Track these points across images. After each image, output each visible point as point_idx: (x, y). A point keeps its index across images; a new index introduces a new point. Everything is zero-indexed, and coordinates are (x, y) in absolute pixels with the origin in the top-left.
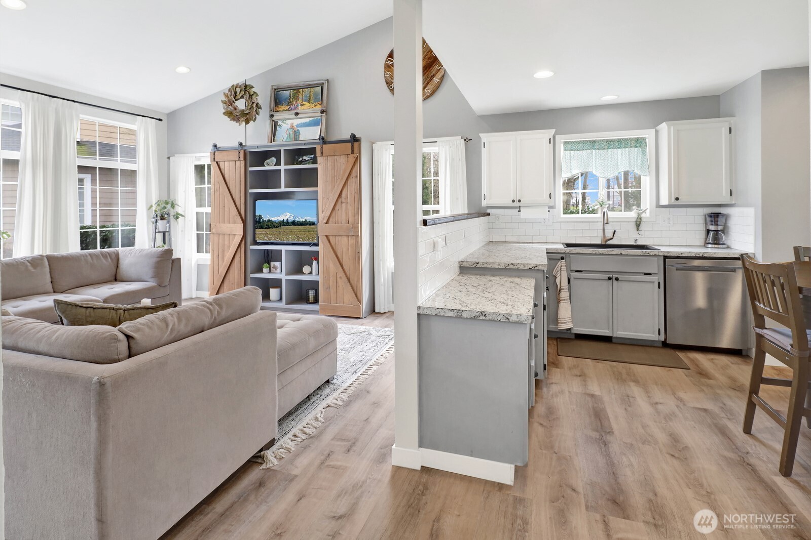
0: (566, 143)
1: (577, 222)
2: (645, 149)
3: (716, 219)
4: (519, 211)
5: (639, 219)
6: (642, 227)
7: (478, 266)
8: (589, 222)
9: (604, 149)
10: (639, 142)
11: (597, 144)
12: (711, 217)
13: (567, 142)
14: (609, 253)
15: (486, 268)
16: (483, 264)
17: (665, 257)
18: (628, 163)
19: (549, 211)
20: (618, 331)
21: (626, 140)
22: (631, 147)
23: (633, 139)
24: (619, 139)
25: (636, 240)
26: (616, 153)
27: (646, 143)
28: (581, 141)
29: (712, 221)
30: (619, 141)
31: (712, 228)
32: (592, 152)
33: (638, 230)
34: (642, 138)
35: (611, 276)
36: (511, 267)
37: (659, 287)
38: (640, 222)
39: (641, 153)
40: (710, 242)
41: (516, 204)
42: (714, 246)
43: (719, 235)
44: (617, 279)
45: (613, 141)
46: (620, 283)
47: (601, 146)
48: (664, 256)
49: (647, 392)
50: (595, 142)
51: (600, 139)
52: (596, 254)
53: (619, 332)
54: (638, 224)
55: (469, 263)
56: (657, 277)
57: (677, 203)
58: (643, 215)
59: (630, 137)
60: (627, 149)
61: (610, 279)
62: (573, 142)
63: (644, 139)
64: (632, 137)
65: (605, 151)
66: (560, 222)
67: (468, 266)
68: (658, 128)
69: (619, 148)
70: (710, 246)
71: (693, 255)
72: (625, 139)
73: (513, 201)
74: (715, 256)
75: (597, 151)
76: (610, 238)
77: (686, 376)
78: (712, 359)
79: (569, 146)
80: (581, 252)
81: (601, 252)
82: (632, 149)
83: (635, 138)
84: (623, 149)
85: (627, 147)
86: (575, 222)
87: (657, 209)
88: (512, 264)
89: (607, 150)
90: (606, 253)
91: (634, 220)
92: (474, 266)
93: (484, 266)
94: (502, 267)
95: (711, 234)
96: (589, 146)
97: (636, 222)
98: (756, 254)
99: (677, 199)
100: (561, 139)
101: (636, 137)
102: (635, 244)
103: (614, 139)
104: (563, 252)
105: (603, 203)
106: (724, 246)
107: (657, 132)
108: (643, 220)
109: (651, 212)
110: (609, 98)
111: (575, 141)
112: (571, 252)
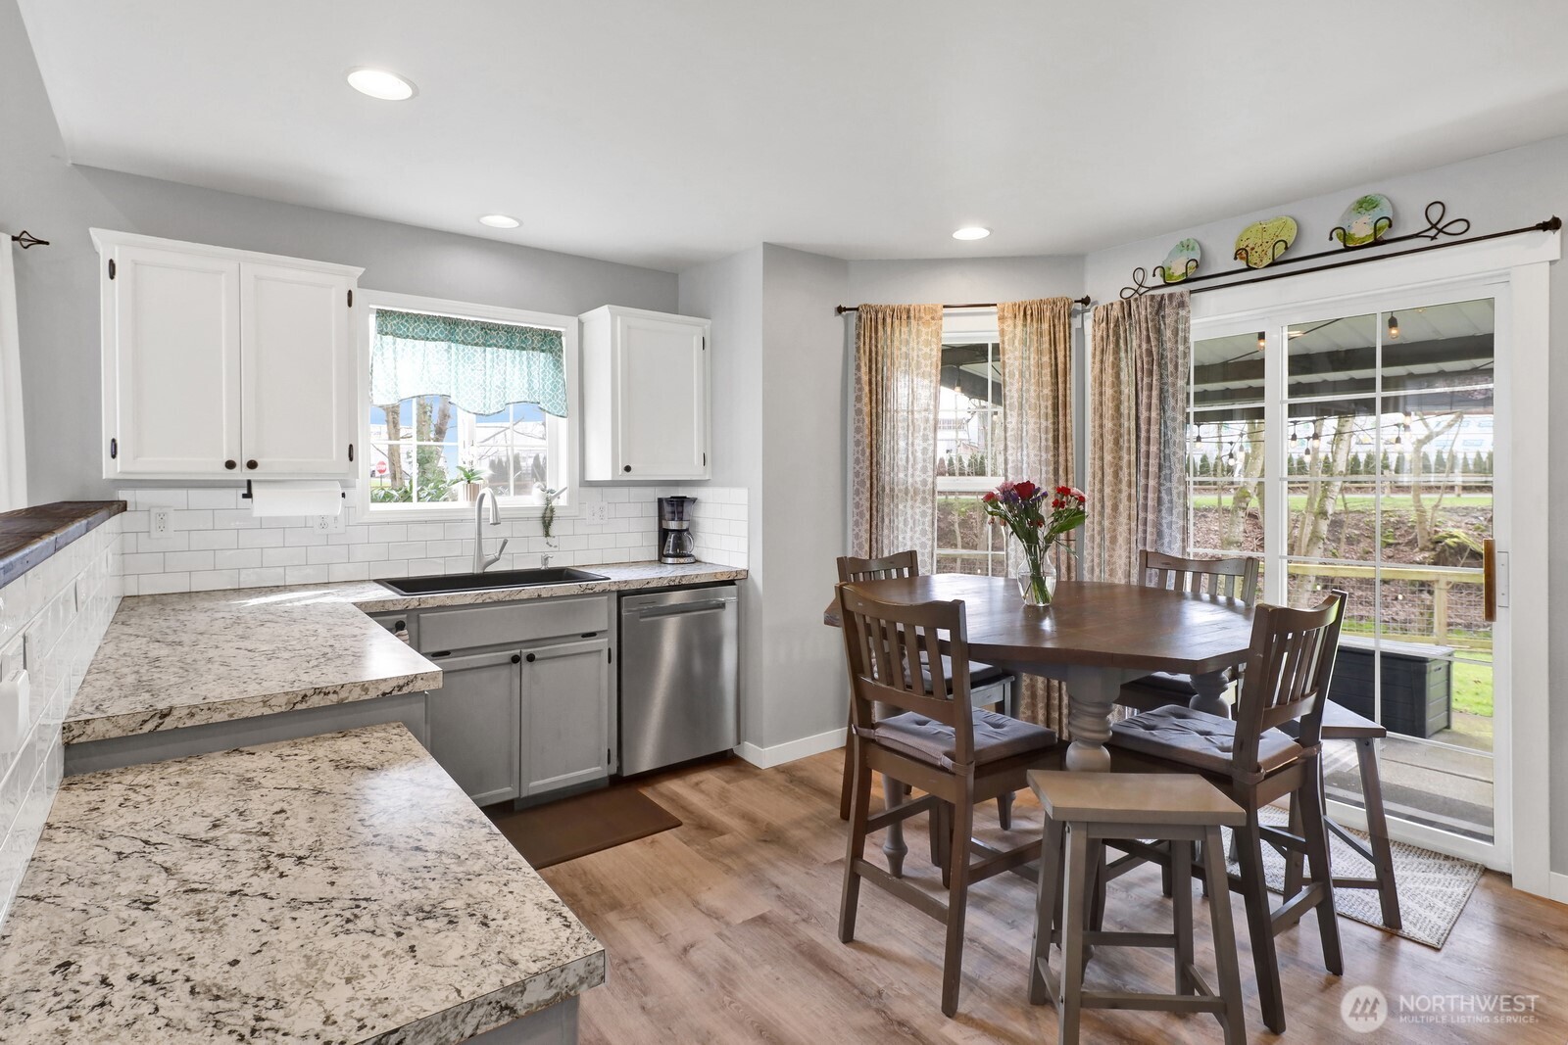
0: (382, 314)
1: (413, 522)
2: (560, 356)
3: (680, 509)
4: (248, 495)
5: (548, 511)
6: (554, 529)
7: (169, 723)
8: (444, 522)
9: (476, 344)
10: (549, 341)
11: (460, 330)
12: (673, 505)
13: (386, 312)
14: (513, 597)
15: (208, 726)
16: (192, 715)
17: (621, 594)
18: (526, 386)
19: (343, 495)
20: (530, 781)
21: (523, 331)
22: (533, 349)
23: (536, 330)
24: (509, 327)
25: (546, 559)
26: (501, 357)
27: (561, 344)
28: (422, 315)
29: (673, 513)
30: (509, 330)
31: (673, 525)
32: (450, 347)
33: (547, 534)
34: (554, 331)
35: (517, 652)
36: (316, 701)
37: (610, 661)
38: (552, 517)
39: (551, 365)
40: (671, 552)
41: (241, 474)
42: (675, 560)
43: (684, 539)
44: (531, 658)
45: (497, 328)
46: (537, 666)
47: (469, 335)
48: (618, 591)
49: (651, 926)
50: (456, 323)
51: (467, 318)
52: (484, 604)
53: (532, 784)
54: (547, 521)
55: (122, 722)
56: (607, 640)
57: (628, 477)
58: (554, 503)
59: (531, 326)
60: (524, 352)
61: (516, 659)
62: (401, 315)
63: (558, 335)
64: (535, 327)
65: (478, 349)
66: (369, 524)
67: (115, 733)
68: (586, 316)
69: (508, 348)
70: (670, 560)
71: (665, 583)
72: (522, 328)
73: (230, 465)
74: (697, 581)
75: (461, 346)
76: (492, 557)
77: (685, 843)
78: (697, 784)
79: (391, 324)
80: (449, 602)
81: (495, 598)
82: (535, 353)
83: (541, 330)
84: (517, 351)
85: (524, 349)
86: (407, 523)
87: (583, 489)
88: (317, 691)
89: (482, 348)
90: (507, 599)
91: (539, 514)
92: (147, 728)
93: (200, 719)
94: (277, 710)
95: (671, 539)
96: (442, 332)
97: (543, 517)
98: (750, 572)
99: (628, 469)
100: (371, 302)
101: (543, 328)
102: (543, 568)
103: (499, 325)
104: (399, 608)
105: (473, 474)
106: (691, 560)
107: (581, 324)
108: (557, 513)
109: (570, 496)
110: (499, 223)
111: (407, 314)
112: (423, 606)
